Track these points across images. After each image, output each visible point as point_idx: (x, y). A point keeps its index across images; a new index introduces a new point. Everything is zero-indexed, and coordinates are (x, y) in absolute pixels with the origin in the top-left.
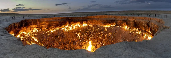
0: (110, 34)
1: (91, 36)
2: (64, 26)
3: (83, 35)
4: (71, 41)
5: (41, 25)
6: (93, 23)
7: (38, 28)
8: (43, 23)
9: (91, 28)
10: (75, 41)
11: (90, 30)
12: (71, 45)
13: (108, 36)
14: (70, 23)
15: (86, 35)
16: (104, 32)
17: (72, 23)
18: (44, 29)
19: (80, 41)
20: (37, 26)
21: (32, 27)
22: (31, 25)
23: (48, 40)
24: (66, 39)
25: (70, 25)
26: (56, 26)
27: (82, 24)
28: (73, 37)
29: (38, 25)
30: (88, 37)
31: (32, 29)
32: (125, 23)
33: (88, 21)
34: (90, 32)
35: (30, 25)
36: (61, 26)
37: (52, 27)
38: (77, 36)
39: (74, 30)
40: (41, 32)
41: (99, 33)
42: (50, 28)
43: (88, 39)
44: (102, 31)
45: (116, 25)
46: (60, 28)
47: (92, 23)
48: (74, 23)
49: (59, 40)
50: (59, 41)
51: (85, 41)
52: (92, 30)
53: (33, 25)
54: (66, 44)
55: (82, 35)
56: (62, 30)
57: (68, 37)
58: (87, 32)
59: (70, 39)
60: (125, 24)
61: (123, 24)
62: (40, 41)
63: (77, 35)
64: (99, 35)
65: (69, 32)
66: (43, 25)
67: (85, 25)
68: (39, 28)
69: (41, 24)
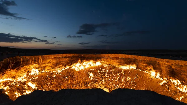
0: (128, 79)
1: (105, 78)
2: (75, 64)
3: (96, 75)
4: (81, 82)
5: (45, 64)
6: (108, 62)
7: (38, 68)
8: (49, 61)
9: (105, 68)
10: (86, 82)
11: (104, 70)
12: (82, 87)
13: (125, 80)
14: (82, 61)
15: (99, 76)
16: (121, 74)
17: (84, 61)
18: (49, 69)
19: (92, 82)
20: (37, 66)
21: (28, 67)
22: (27, 65)
23: (53, 83)
24: (76, 80)
25: (82, 63)
26: (65, 65)
27: (95, 62)
28: (85, 77)
29: (39, 65)
30: (101, 78)
31: (28, 71)
32: (152, 67)
33: (102, 60)
34: (104, 73)
35: (25, 65)
36: (71, 64)
37: (61, 65)
38: (89, 76)
39: (86, 69)
40: (43, 74)
41: (115, 76)
42: (58, 67)
43: (101, 80)
44: (118, 73)
45: (137, 68)
46: (70, 66)
47: (106, 62)
48: (87, 61)
49: (68, 81)
50: (68, 83)
51: (98, 83)
52: (106, 70)
53: (31, 65)
54: (76, 86)
55: (94, 75)
56: (73, 69)
57: (79, 77)
58: (100, 72)
59: (80, 79)
60: (152, 69)
61: (149, 68)
62: (41, 86)
63: (89, 74)
64: (114, 77)
65: (80, 72)
66: (47, 63)
67: (98, 64)
68: (42, 68)
69: (44, 62)
